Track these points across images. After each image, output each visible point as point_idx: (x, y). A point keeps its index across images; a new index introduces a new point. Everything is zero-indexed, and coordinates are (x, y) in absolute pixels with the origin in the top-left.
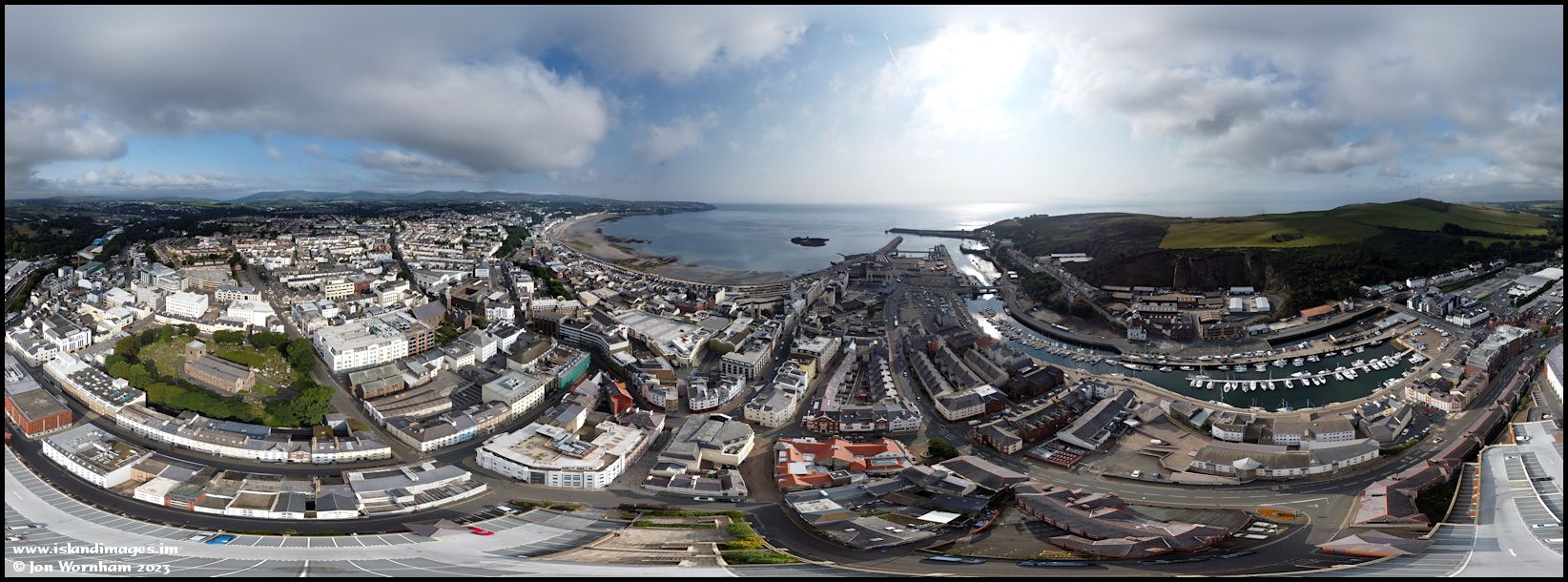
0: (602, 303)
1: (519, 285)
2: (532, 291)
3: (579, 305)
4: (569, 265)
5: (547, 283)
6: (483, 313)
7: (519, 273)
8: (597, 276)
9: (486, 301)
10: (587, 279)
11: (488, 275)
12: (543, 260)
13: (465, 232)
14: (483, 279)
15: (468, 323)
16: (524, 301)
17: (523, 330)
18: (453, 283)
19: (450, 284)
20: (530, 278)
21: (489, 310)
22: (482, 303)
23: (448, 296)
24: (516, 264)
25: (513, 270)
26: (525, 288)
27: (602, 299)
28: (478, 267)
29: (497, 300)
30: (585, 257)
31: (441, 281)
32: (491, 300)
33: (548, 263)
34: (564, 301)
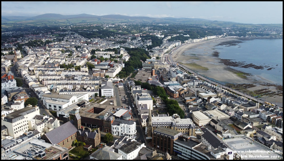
0: (213, 124)
1: (140, 102)
2: (152, 109)
3: (191, 123)
4: (185, 85)
5: (165, 101)
6: (110, 130)
7: (140, 92)
8: (210, 97)
9: (112, 119)
10: (200, 100)
11: (113, 95)
12: (162, 80)
13: (89, 55)
14: (108, 98)
15: (97, 141)
16: (145, 117)
17: (143, 145)
18: (81, 104)
19: (79, 105)
20: (149, 96)
21: (115, 126)
22: (108, 121)
23: (78, 117)
24: (137, 83)
25: (134, 89)
26: (146, 105)
27: (213, 120)
28: (103, 87)
29: (122, 117)
30: (200, 79)
31: (70, 103)
32: (116, 117)
33: (165, 83)
34: (179, 119)
